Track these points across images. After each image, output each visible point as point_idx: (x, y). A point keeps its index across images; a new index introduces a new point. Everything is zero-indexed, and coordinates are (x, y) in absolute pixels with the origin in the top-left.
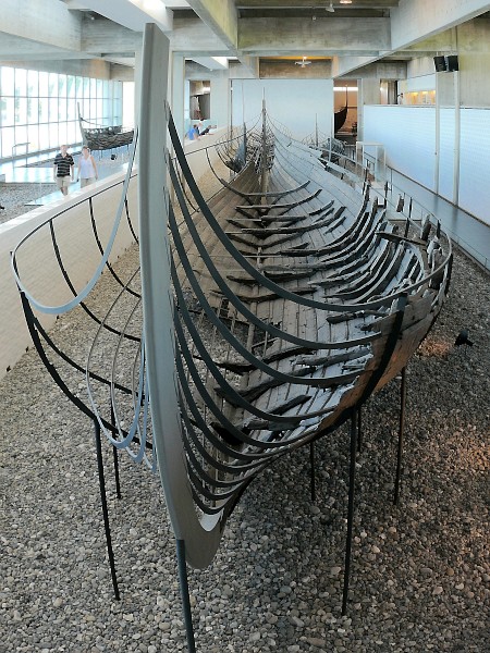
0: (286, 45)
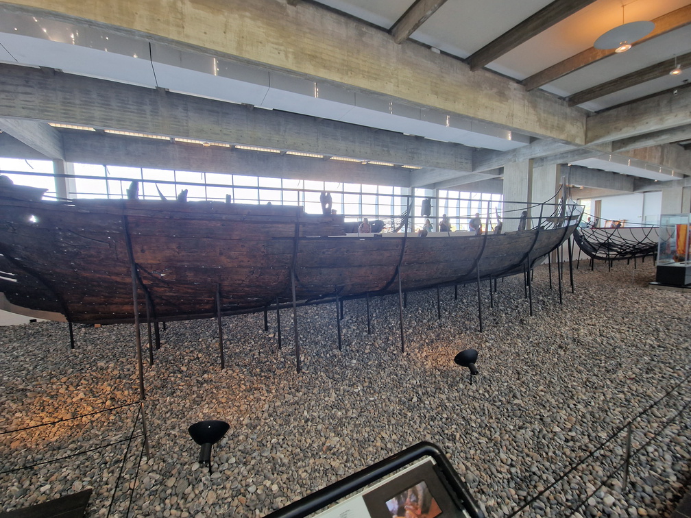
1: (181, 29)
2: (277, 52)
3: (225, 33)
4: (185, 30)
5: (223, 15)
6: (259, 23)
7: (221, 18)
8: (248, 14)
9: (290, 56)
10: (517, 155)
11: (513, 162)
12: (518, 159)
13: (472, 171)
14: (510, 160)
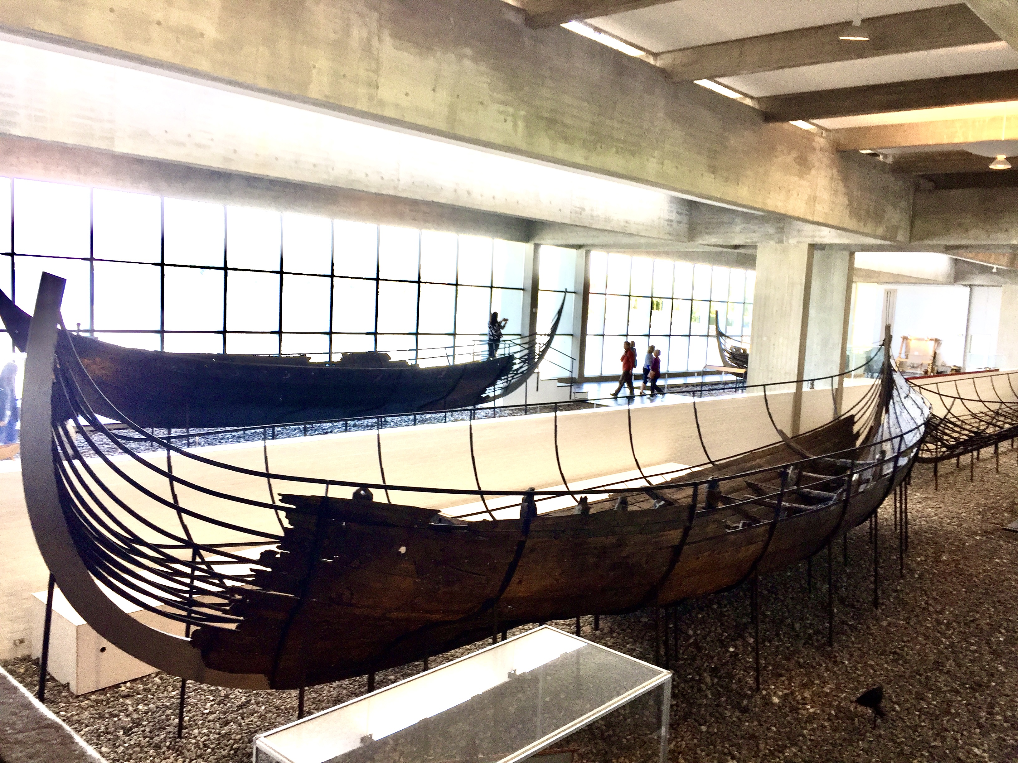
0: (993, 236)
1: (372, 91)
2: (502, 117)
3: (434, 90)
4: (379, 90)
5: (434, 57)
6: (483, 68)
7: (431, 63)
8: (468, 51)
9: (521, 124)
10: (785, 230)
11: (776, 243)
12: (788, 238)
13: (689, 241)
14: (770, 237)
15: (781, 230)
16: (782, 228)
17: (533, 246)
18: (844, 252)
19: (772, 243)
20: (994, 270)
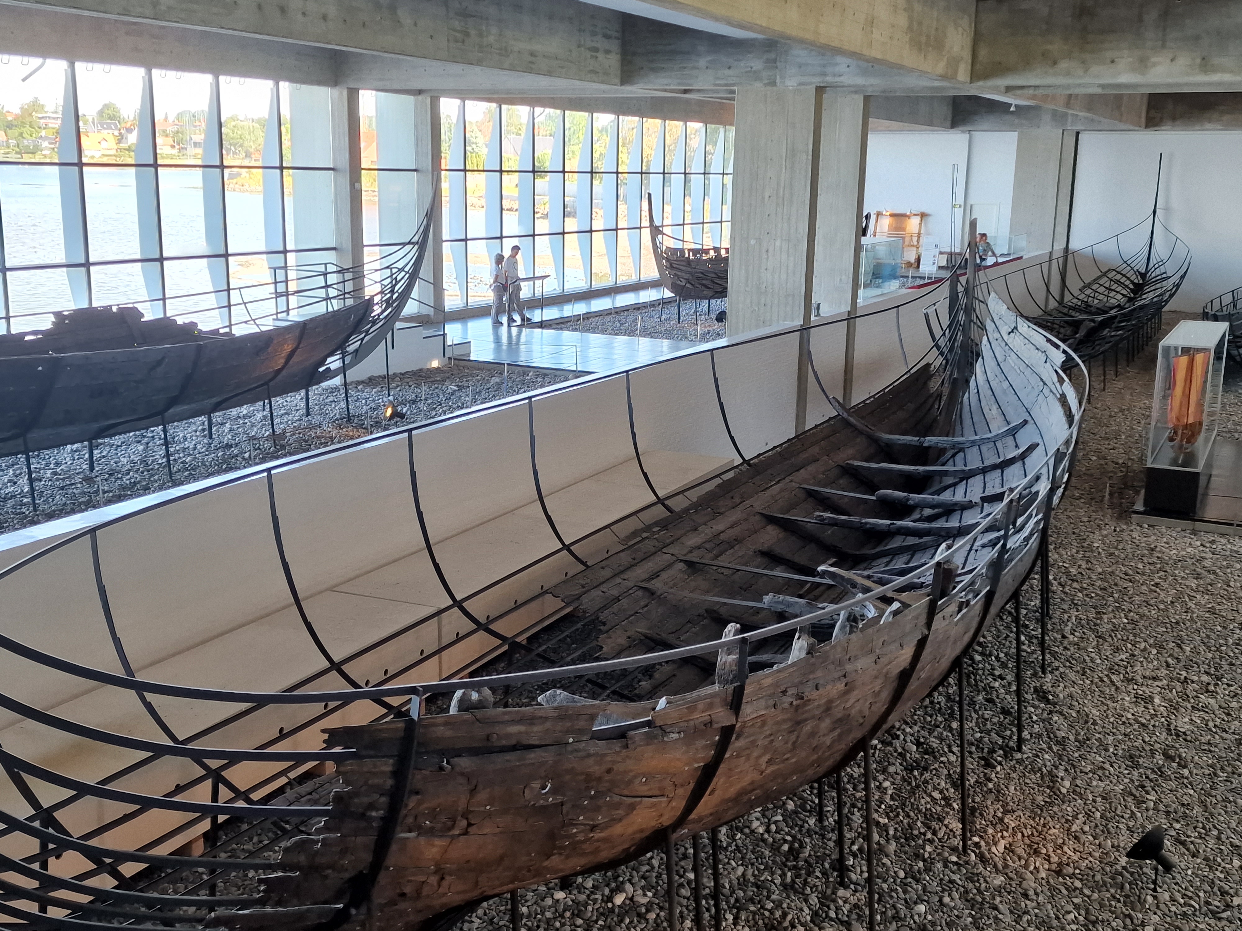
10: (778, 64)
11: (766, 85)
12: (783, 77)
13: (622, 84)
14: (755, 76)
15: (772, 63)
16: (775, 61)
17: (345, 93)
18: (856, 96)
19: (758, 85)
20: (1012, 109)
